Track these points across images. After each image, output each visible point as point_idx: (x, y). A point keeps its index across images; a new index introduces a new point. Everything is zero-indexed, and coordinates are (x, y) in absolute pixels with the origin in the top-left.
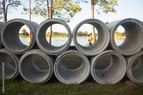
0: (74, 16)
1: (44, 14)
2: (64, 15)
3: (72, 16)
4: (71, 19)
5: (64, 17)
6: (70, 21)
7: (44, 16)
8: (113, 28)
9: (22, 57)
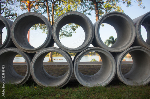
0: (76, 29)
1: (44, 27)
2: (66, 28)
3: (74, 30)
4: (73, 32)
5: (66, 30)
6: (71, 35)
7: (44, 29)
8: (139, 21)
9: (36, 56)
